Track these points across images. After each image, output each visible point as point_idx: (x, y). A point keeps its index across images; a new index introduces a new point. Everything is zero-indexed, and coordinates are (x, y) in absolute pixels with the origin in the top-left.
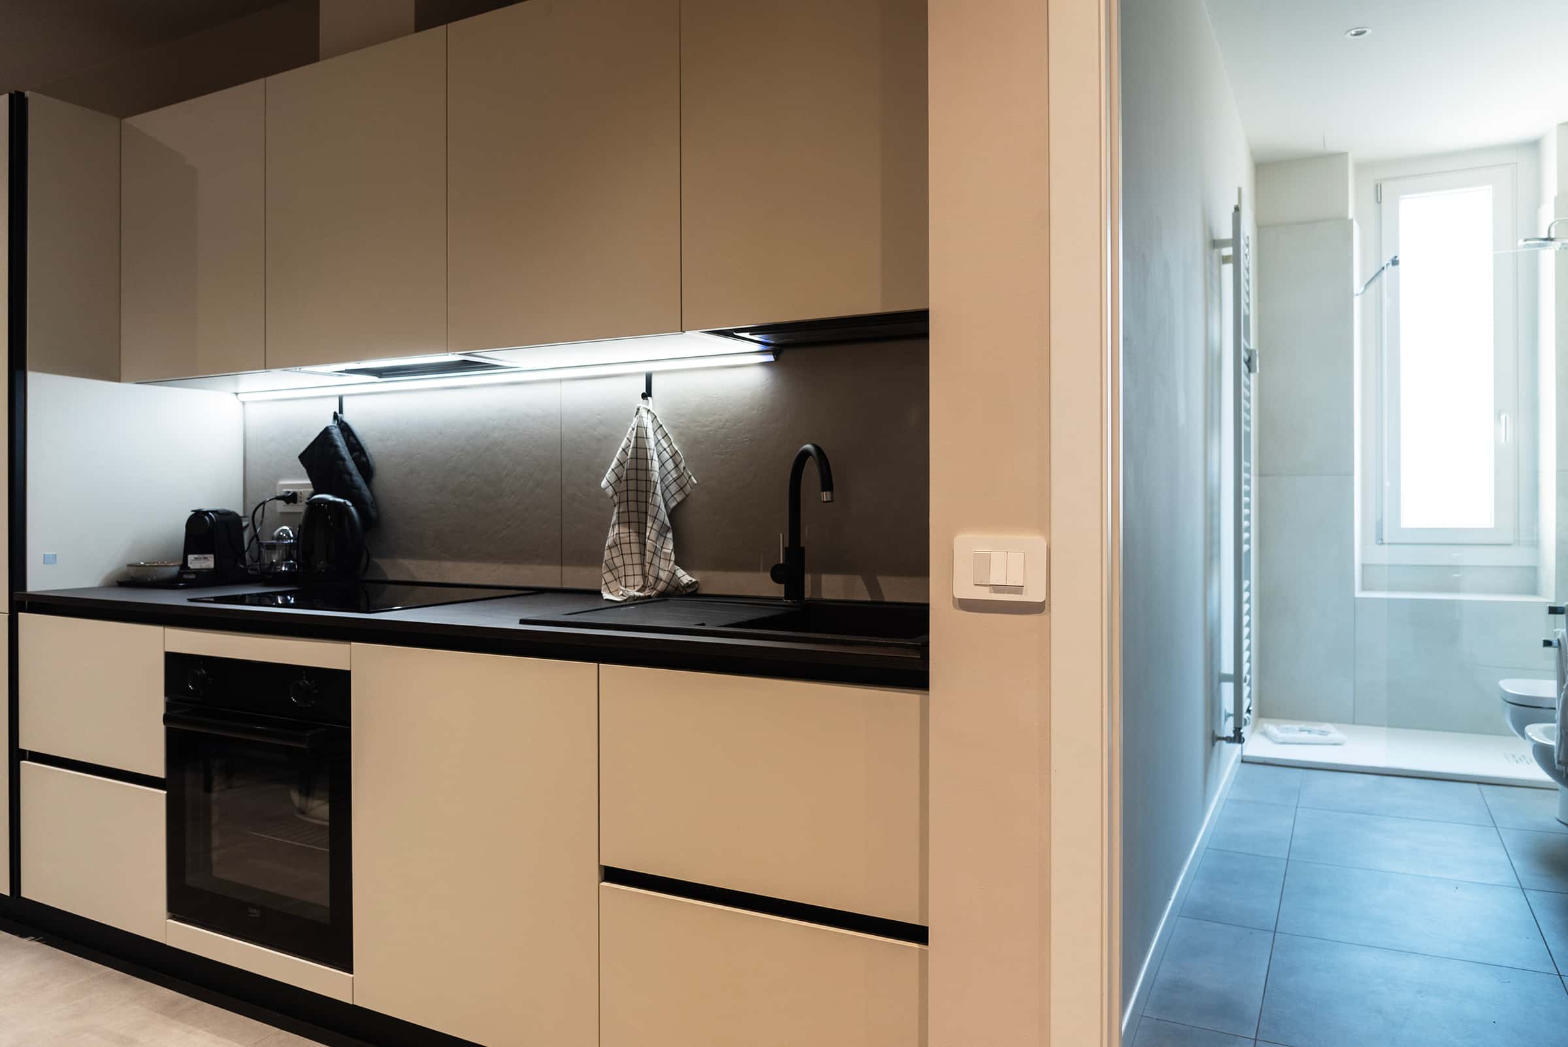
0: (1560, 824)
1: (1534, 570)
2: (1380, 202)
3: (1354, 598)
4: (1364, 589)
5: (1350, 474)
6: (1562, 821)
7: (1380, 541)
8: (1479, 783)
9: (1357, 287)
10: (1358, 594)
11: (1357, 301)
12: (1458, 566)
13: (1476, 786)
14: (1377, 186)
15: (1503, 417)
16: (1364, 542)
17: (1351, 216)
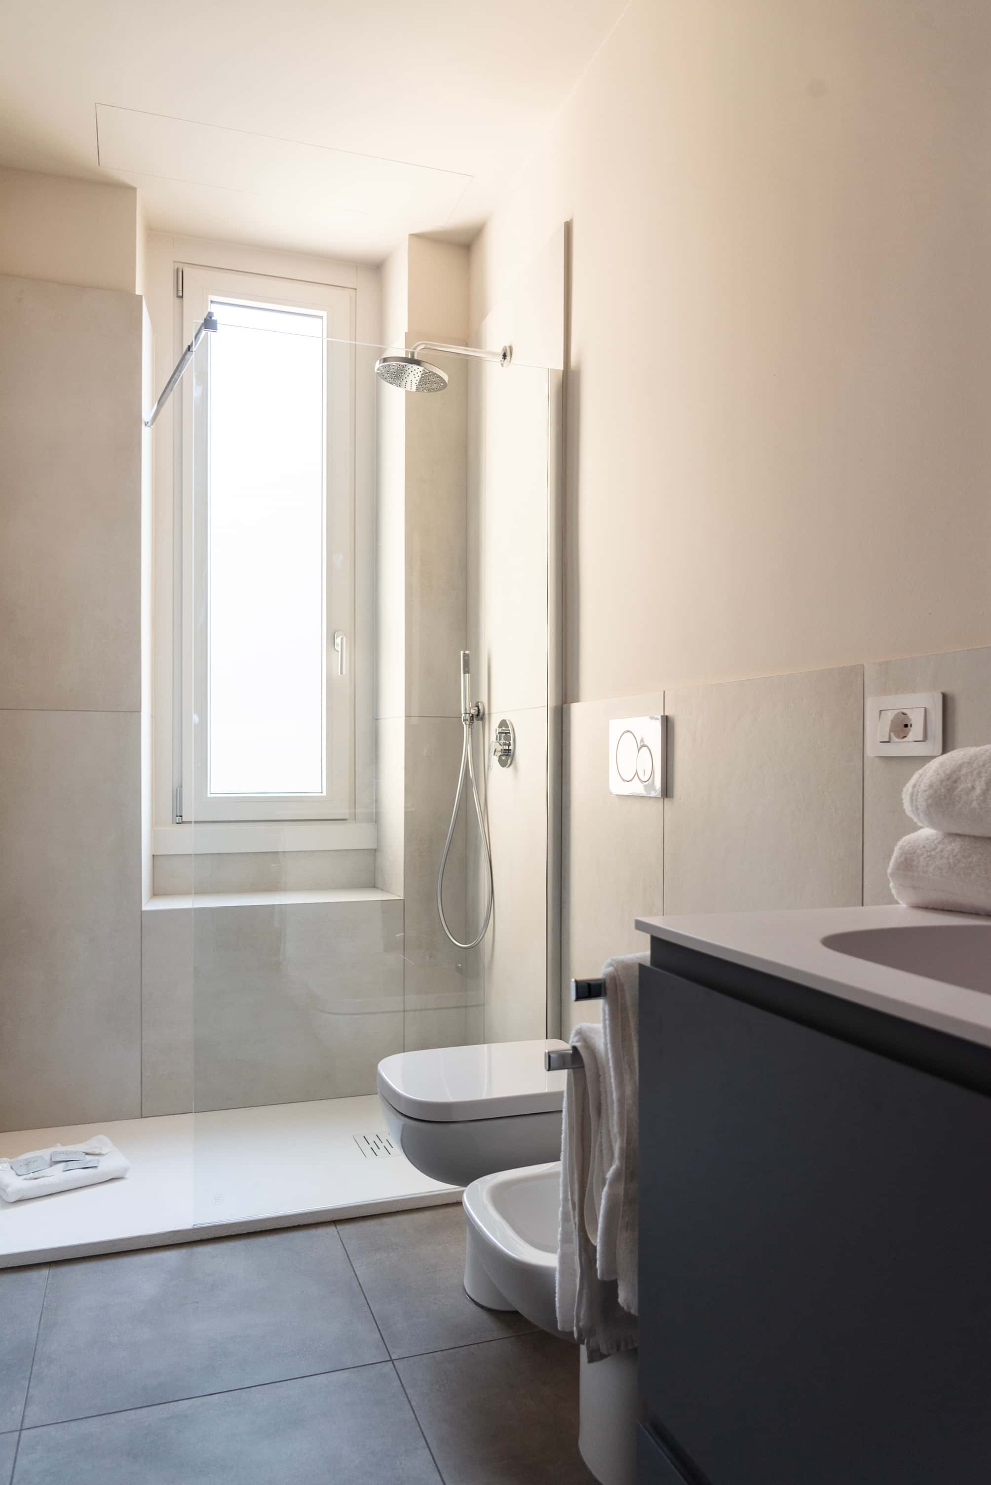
0: (472, 1306)
1: (374, 853)
2: (182, 297)
3: (141, 911)
4: (156, 893)
5: (137, 711)
6: (476, 1300)
7: (179, 820)
8: (335, 1222)
9: (147, 413)
10: (149, 905)
11: (146, 433)
12: (277, 852)
13: (331, 1230)
14: (178, 270)
15: (338, 641)
16: (155, 822)
17: (139, 291)
